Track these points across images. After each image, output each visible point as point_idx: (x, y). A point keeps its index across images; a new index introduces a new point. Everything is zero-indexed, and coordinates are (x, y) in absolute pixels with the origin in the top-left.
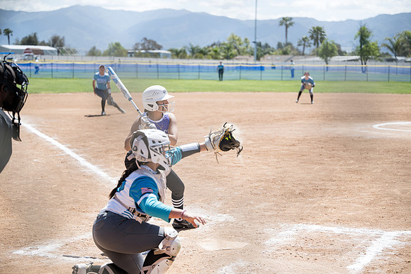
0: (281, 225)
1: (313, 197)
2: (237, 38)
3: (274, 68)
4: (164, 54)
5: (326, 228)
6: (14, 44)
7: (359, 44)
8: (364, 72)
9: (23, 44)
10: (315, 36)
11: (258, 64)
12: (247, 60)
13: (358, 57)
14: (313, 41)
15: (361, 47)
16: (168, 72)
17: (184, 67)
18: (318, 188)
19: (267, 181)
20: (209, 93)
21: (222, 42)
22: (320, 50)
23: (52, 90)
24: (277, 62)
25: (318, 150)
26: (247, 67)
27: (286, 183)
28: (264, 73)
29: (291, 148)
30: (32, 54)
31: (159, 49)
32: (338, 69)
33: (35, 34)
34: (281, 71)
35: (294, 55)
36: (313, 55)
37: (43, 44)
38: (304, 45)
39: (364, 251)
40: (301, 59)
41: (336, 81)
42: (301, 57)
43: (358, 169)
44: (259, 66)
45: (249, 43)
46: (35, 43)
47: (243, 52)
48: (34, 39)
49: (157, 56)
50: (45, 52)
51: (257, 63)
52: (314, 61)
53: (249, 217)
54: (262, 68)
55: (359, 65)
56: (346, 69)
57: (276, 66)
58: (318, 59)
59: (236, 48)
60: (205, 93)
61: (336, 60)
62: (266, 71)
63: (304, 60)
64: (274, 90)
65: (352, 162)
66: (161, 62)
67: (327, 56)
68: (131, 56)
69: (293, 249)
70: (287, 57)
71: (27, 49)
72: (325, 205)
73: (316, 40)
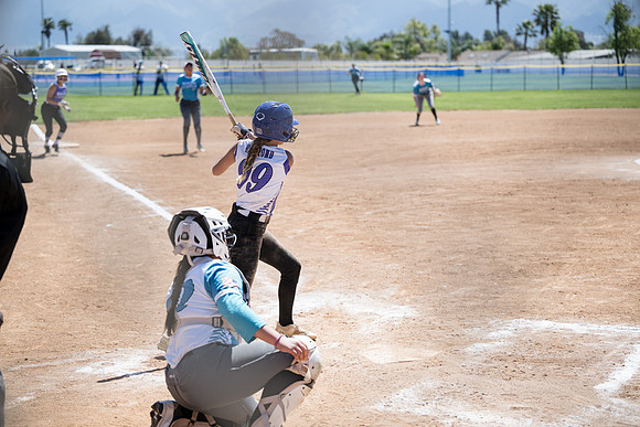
0: (492, 322)
1: (541, 277)
2: (419, 26)
3: (479, 71)
4: (307, 53)
5: (563, 325)
6: (74, 44)
7: (612, 30)
8: (621, 74)
9: (89, 42)
10: (542, 20)
11: (454, 66)
12: (437, 59)
13: (611, 51)
14: (539, 28)
15: (616, 35)
16: (313, 81)
17: (338, 73)
18: (549, 262)
19: (468, 252)
20: (377, 114)
21: (396, 32)
22: (551, 41)
23: (134, 115)
24: (483, 62)
25: (548, 202)
26: (436, 72)
27: (498, 255)
28: (464, 81)
29: (506, 198)
30: (102, 58)
31: (299, 46)
32: (580, 71)
33: (107, 28)
34: (489, 76)
35: (511, 50)
36: (540, 49)
37: (119, 42)
38: (526, 34)
39: (622, 361)
40: (522, 56)
41: (578, 90)
42: (522, 52)
43: (612, 230)
44: (456, 68)
45: (439, 33)
46: (108, 42)
47: (430, 47)
48: (105, 35)
49: (296, 56)
50: (122, 56)
51: (453, 63)
52: (541, 59)
53: (440, 309)
54: (460, 73)
55: (613, 64)
56: (592, 71)
57: (483, 68)
58: (548, 55)
59: (418, 41)
60: (371, 114)
61: (577, 57)
62: (466, 76)
63: (526, 57)
64: (478, 106)
65: (602, 218)
66: (303, 66)
67: (562, 51)
68: (255, 58)
69: (510, 360)
70: (499, 53)
71: (95, 51)
72: (560, 288)
73: (545, 27)
